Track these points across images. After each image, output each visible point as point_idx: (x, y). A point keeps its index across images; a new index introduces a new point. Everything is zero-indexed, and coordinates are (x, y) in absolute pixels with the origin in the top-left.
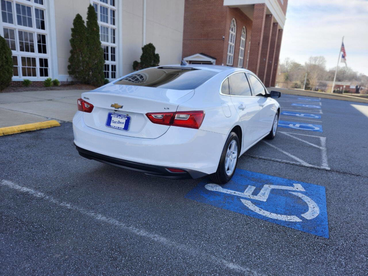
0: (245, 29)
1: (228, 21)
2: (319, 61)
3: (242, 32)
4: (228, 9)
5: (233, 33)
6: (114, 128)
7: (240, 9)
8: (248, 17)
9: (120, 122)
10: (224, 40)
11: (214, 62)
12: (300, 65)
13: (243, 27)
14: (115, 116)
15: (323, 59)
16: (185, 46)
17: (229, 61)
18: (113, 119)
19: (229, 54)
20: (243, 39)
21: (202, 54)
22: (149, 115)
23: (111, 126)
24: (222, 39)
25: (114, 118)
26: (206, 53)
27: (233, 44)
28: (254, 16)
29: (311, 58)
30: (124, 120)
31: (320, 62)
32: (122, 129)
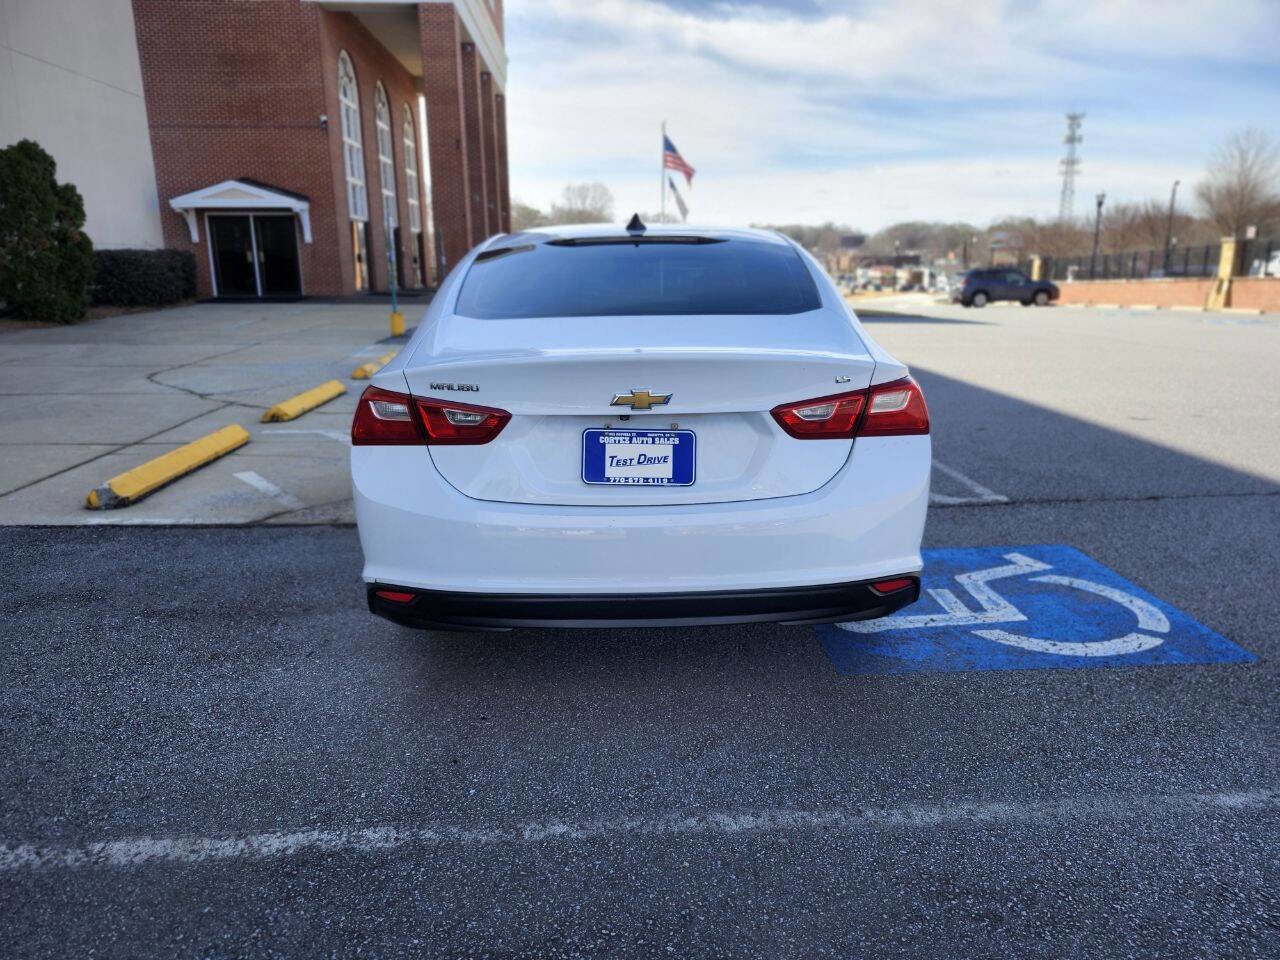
0: (382, 89)
1: (328, 61)
2: (594, 198)
3: (377, 100)
4: (320, 15)
5: (349, 102)
6: (627, 483)
7: (356, 19)
8: (385, 50)
9: (650, 460)
10: (326, 129)
11: (302, 210)
12: (538, 212)
13: (375, 83)
14: (617, 439)
15: (603, 193)
16: (161, 150)
17: (355, 204)
18: (611, 450)
19: (350, 179)
20: (383, 125)
21: (244, 180)
22: (781, 414)
23: (609, 480)
24: (318, 127)
25: (614, 448)
26: (261, 179)
27: (357, 145)
28: (424, 45)
29: (568, 189)
30: (665, 449)
31: (596, 203)
32: (665, 481)
